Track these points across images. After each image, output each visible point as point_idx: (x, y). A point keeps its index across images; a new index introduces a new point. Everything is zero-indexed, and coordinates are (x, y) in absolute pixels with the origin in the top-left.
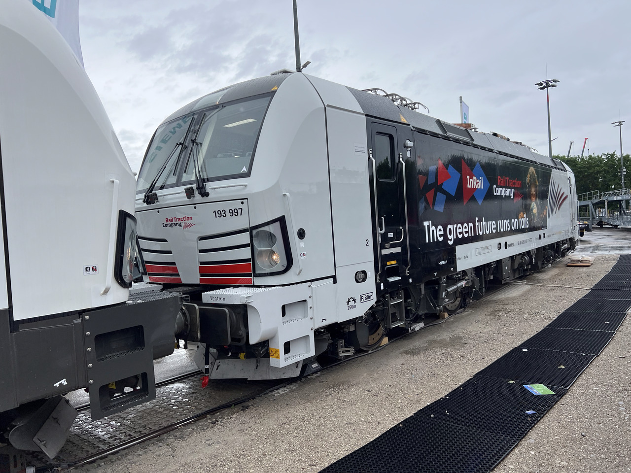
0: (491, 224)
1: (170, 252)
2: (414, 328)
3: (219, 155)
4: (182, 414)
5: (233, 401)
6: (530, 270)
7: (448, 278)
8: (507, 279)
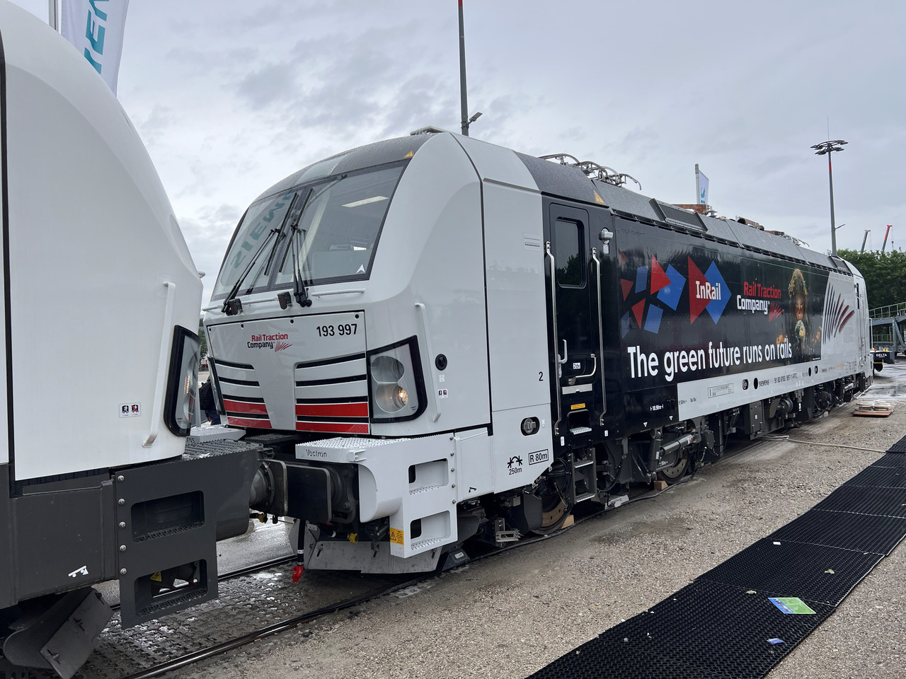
0: (733, 352)
1: (256, 384)
2: (613, 504)
3: (332, 247)
4: (264, 619)
5: (338, 604)
6: (796, 420)
7: (665, 430)
8: (758, 433)
